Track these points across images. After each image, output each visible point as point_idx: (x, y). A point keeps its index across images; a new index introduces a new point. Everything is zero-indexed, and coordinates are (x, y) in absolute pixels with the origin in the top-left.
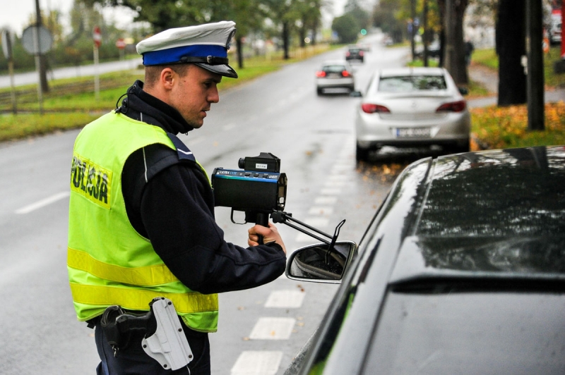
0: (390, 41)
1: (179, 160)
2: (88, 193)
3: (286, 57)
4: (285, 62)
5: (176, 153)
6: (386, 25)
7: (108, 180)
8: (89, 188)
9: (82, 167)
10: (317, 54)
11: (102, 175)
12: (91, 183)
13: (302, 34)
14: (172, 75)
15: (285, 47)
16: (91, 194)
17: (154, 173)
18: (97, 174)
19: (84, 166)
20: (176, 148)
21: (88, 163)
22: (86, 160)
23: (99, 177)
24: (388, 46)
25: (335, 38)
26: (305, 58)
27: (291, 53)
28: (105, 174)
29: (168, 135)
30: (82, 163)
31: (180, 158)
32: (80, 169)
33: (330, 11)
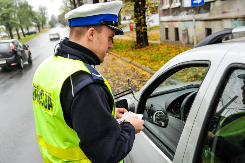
0: (63, 26)
1: (94, 80)
2: (41, 105)
3: (40, 32)
4: (40, 33)
5: (91, 75)
6: (62, 22)
7: (51, 98)
8: (41, 101)
9: (36, 89)
10: (47, 30)
11: (47, 94)
12: (42, 99)
13: (42, 26)
14: (94, 32)
15: (39, 29)
16: (42, 105)
17: (78, 90)
18: (45, 93)
19: (38, 88)
20: (91, 73)
21: (39, 86)
22: (38, 85)
23: (46, 95)
24: (63, 27)
25: (50, 26)
26: (44, 32)
27: (41, 31)
28: (49, 94)
29: (85, 65)
30: (36, 87)
31: (94, 79)
32: (35, 90)
33: (48, 20)
